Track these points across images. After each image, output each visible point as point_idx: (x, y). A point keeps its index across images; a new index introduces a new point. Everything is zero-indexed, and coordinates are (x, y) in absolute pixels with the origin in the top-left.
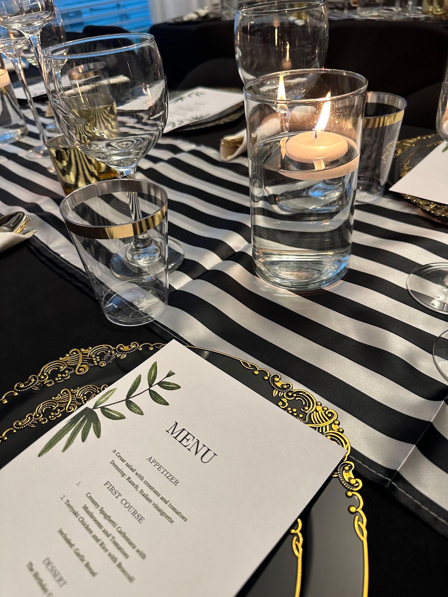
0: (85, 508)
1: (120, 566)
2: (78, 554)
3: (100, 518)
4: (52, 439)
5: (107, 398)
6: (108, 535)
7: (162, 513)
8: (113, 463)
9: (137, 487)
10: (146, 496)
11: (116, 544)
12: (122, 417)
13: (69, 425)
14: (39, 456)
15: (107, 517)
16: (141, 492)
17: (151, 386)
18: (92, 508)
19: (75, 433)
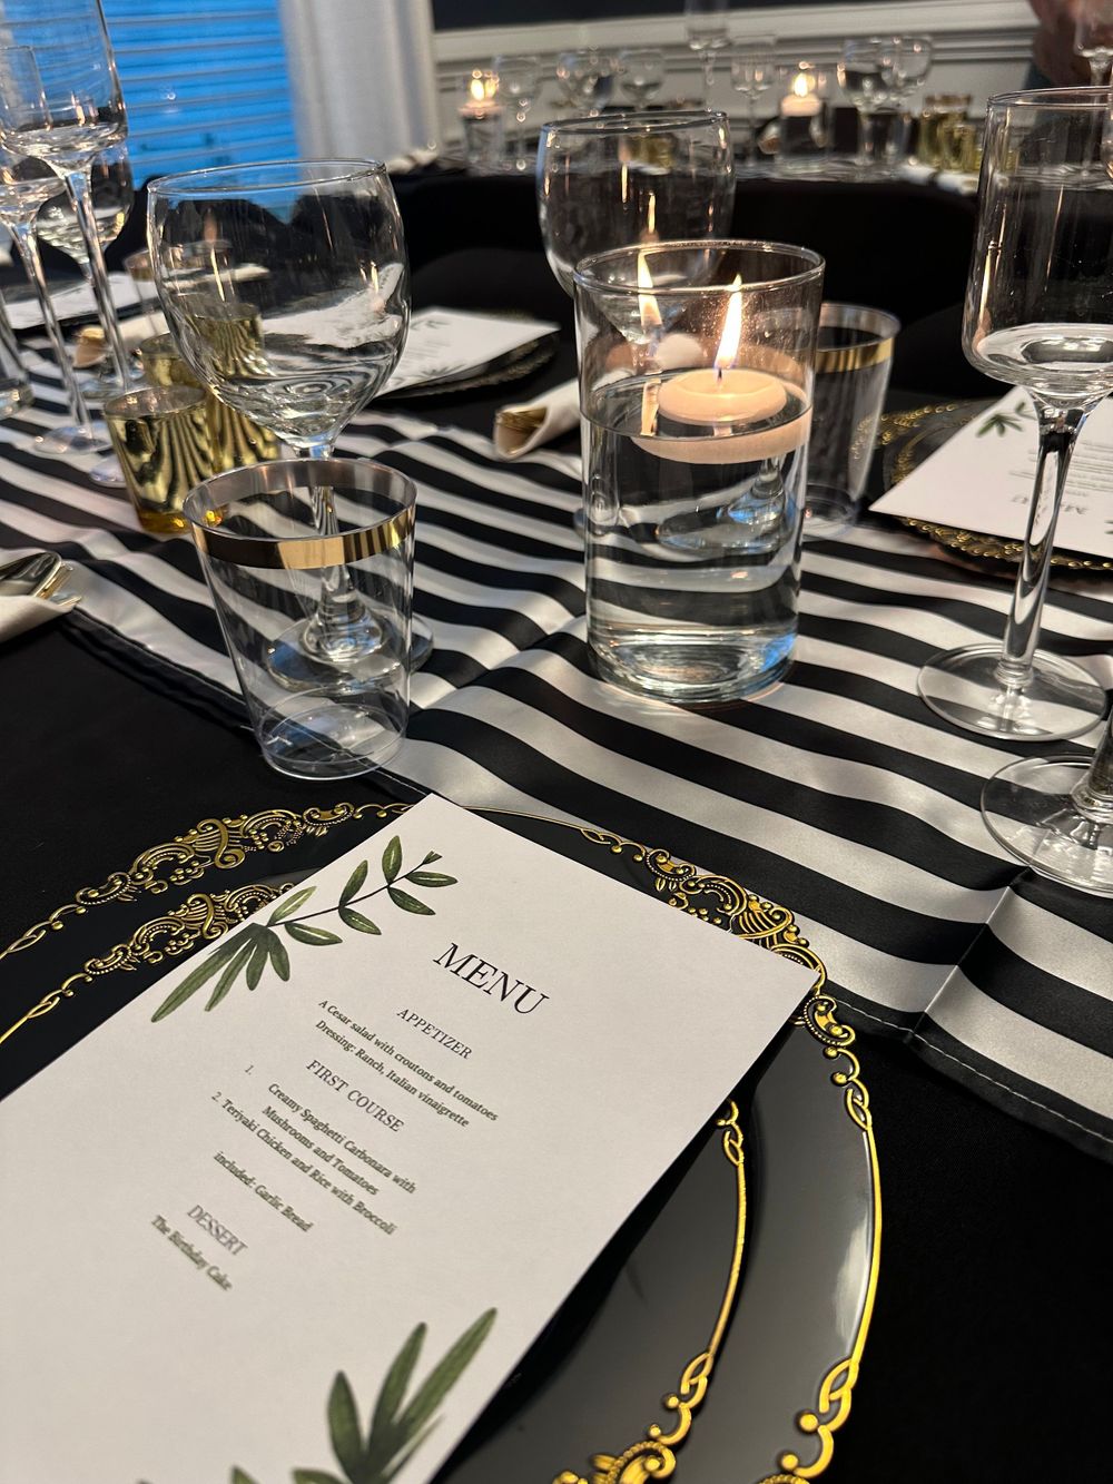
0: (269, 1112)
1: (360, 1207)
2: (264, 1196)
3: (306, 1129)
4: (181, 986)
5: (298, 906)
6: (327, 1158)
7: (441, 1110)
8: (322, 1026)
9: (380, 1067)
10: (403, 1083)
11: (348, 1173)
12: (334, 940)
13: (216, 959)
14: (154, 1019)
15: (317, 1125)
16: (392, 1075)
17: (390, 881)
18: (283, 1111)
19: (230, 974)
